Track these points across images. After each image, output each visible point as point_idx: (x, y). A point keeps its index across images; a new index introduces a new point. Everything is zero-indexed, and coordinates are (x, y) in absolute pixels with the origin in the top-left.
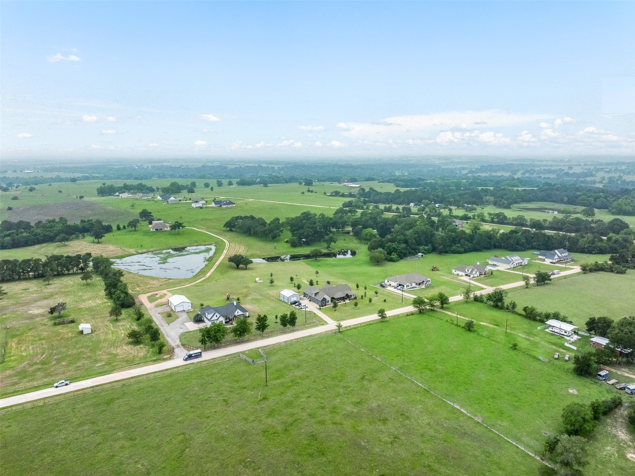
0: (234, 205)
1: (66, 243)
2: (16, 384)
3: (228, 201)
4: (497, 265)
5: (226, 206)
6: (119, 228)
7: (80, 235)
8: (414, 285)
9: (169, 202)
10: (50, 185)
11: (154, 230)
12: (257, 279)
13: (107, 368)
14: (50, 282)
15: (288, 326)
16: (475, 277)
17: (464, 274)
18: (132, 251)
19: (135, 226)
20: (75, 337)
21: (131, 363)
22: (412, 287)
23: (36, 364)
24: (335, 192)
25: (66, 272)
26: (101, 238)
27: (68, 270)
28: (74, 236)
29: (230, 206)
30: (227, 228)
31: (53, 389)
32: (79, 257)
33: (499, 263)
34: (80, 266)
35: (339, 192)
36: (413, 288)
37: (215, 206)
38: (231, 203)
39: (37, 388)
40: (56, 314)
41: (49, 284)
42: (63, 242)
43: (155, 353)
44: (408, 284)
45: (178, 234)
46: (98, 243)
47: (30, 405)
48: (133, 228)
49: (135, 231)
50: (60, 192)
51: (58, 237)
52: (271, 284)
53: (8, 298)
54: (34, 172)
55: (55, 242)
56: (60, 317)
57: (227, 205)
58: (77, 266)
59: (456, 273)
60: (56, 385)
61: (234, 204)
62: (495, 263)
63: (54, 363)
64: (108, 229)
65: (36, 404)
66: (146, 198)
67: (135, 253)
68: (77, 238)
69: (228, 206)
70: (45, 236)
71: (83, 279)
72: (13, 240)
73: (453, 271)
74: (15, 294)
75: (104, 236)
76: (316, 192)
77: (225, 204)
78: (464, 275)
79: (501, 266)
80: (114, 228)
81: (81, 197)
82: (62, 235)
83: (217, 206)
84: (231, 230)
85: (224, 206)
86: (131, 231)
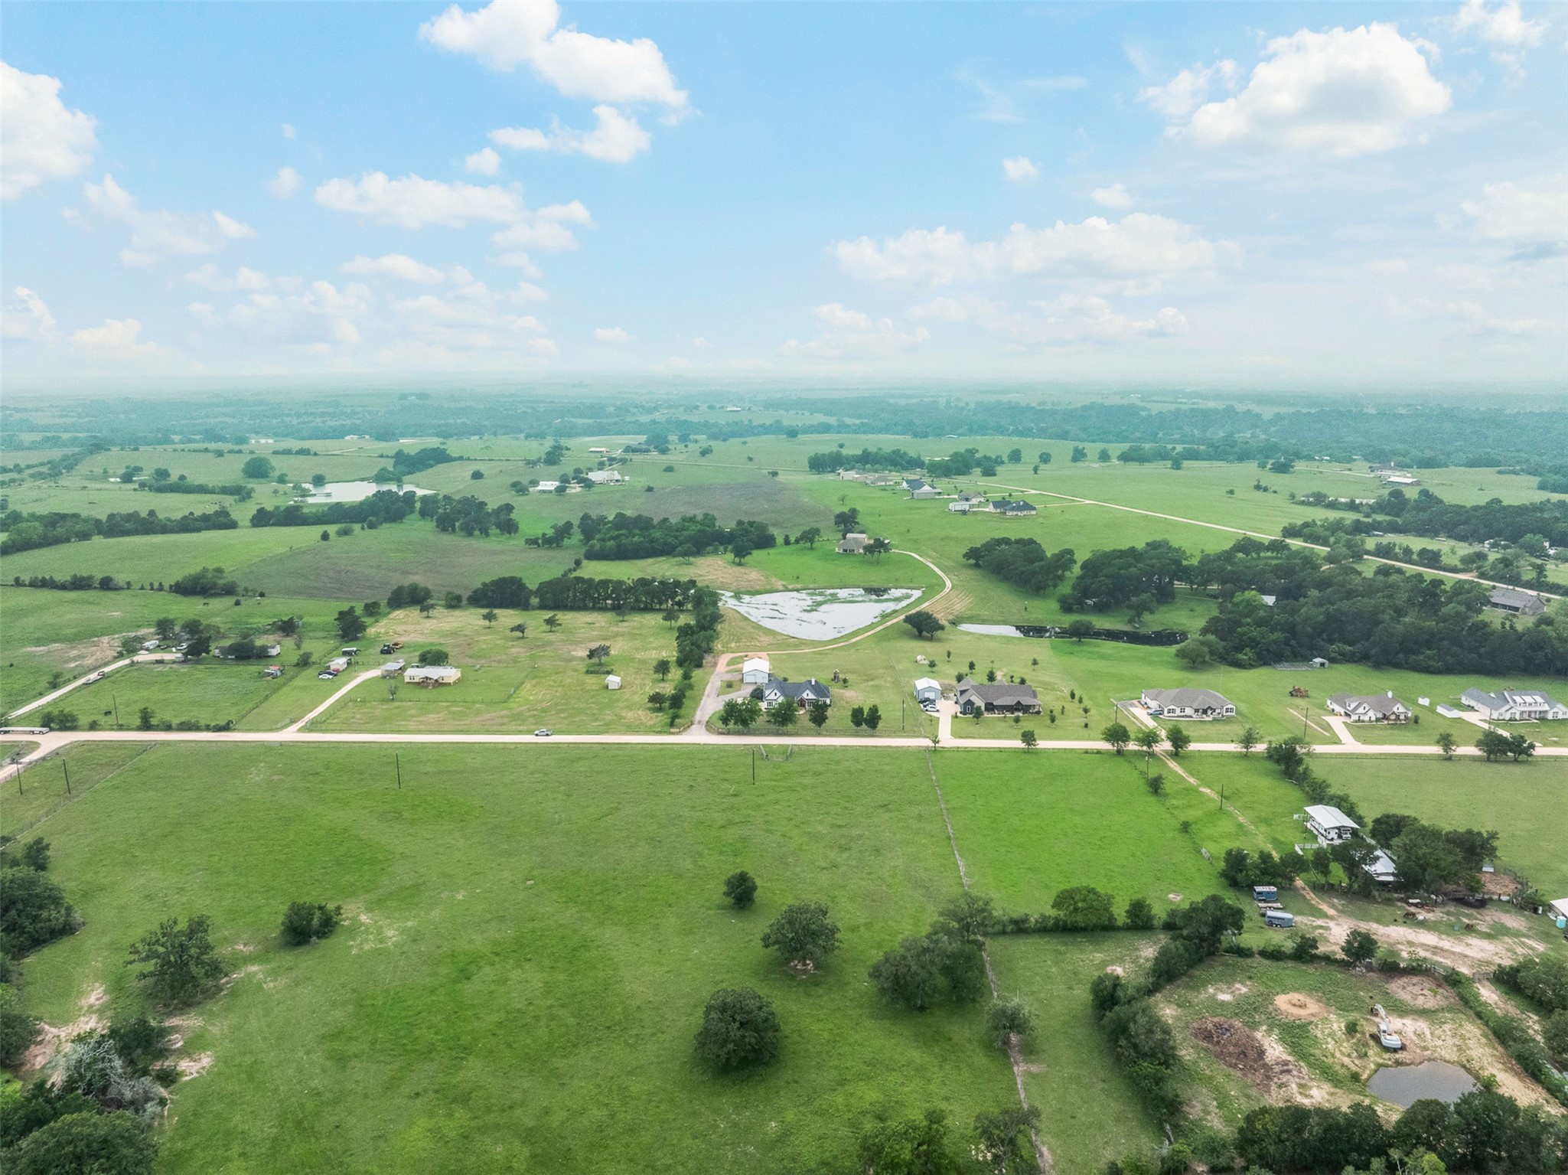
0: (1034, 512)
1: (692, 559)
2: (503, 724)
3: (1022, 503)
4: (1476, 708)
5: (1015, 513)
6: (787, 542)
7: (721, 548)
8: (1189, 711)
9: (915, 496)
10: (744, 443)
11: (841, 551)
12: (919, 658)
13: (602, 728)
14: (626, 618)
15: (864, 726)
16: (1363, 721)
17: (1342, 711)
18: (779, 584)
19: (812, 541)
20: (597, 690)
21: (631, 729)
22: (1183, 714)
23: (536, 710)
24: (1313, 495)
25: (658, 606)
26: (744, 556)
27: (660, 604)
28: (709, 548)
29: (1025, 513)
30: (967, 560)
31: (534, 737)
32: (677, 584)
33: (1480, 705)
34: (677, 599)
35: (1325, 496)
36: (1187, 716)
37: (994, 511)
38: (1028, 507)
39: (520, 732)
40: (595, 660)
41: (623, 621)
42: (687, 558)
43: (666, 724)
44: (1172, 707)
45: (878, 562)
46: (740, 564)
47: (501, 746)
48: (808, 545)
49: (812, 549)
50: (750, 459)
51: (680, 548)
52: (929, 669)
53: (563, 632)
54: (743, 409)
55: (674, 556)
56: (600, 664)
57: (1016, 510)
58: (673, 599)
59: (1331, 707)
60: (536, 732)
61: (1035, 509)
62: (1472, 703)
63: (553, 712)
64: (765, 542)
65: (507, 746)
66: (883, 483)
67: (781, 588)
68: (715, 552)
69: (1019, 513)
70: (665, 544)
71: (665, 619)
72: (618, 546)
73: (1329, 702)
74: (575, 628)
75: (750, 554)
76: (1275, 492)
77: (1013, 509)
78: (1343, 714)
79: (1483, 711)
80: (780, 540)
81: (775, 474)
82: (686, 546)
83: (998, 510)
84: (977, 566)
85: (1011, 513)
86: (804, 549)
